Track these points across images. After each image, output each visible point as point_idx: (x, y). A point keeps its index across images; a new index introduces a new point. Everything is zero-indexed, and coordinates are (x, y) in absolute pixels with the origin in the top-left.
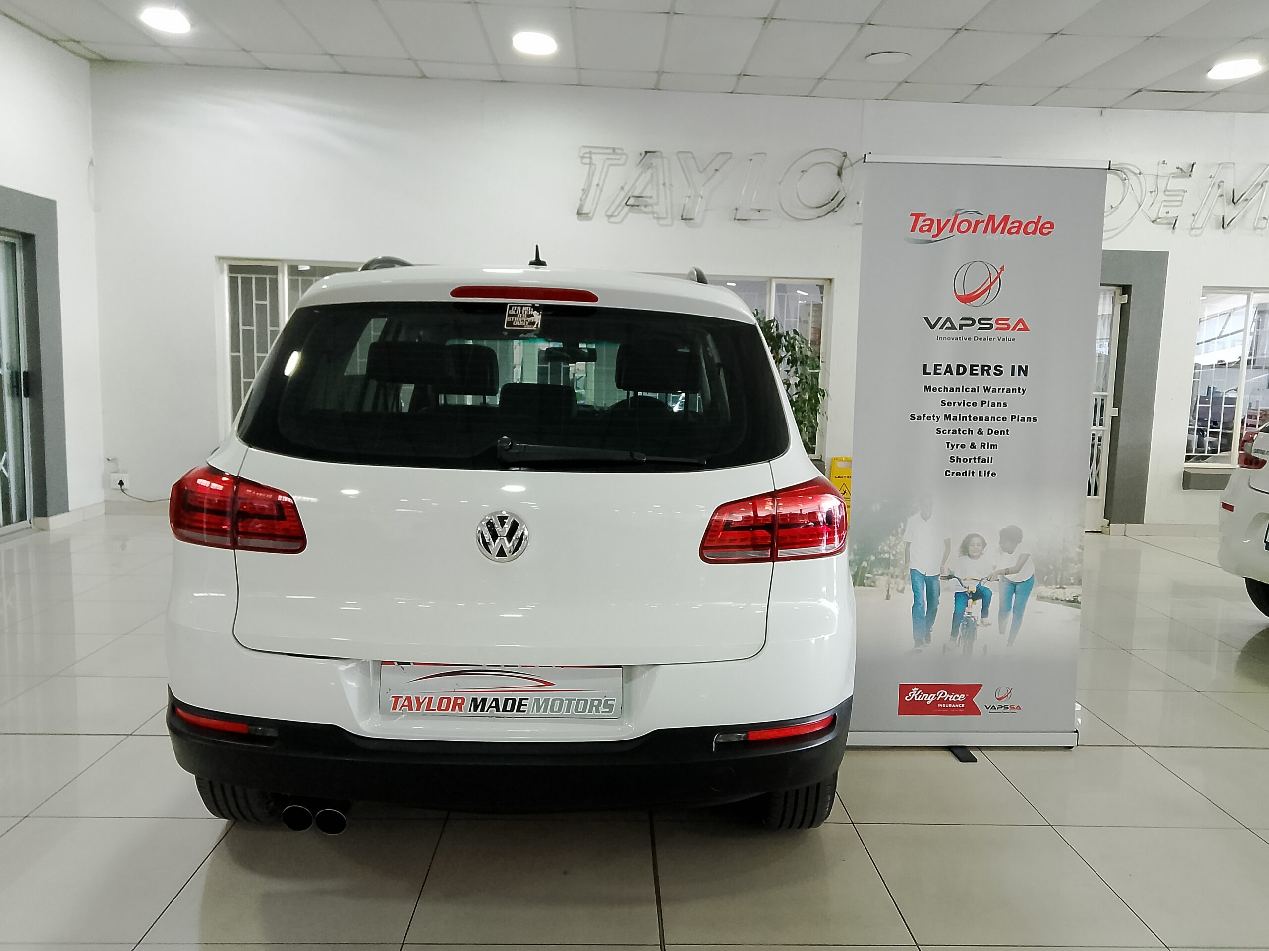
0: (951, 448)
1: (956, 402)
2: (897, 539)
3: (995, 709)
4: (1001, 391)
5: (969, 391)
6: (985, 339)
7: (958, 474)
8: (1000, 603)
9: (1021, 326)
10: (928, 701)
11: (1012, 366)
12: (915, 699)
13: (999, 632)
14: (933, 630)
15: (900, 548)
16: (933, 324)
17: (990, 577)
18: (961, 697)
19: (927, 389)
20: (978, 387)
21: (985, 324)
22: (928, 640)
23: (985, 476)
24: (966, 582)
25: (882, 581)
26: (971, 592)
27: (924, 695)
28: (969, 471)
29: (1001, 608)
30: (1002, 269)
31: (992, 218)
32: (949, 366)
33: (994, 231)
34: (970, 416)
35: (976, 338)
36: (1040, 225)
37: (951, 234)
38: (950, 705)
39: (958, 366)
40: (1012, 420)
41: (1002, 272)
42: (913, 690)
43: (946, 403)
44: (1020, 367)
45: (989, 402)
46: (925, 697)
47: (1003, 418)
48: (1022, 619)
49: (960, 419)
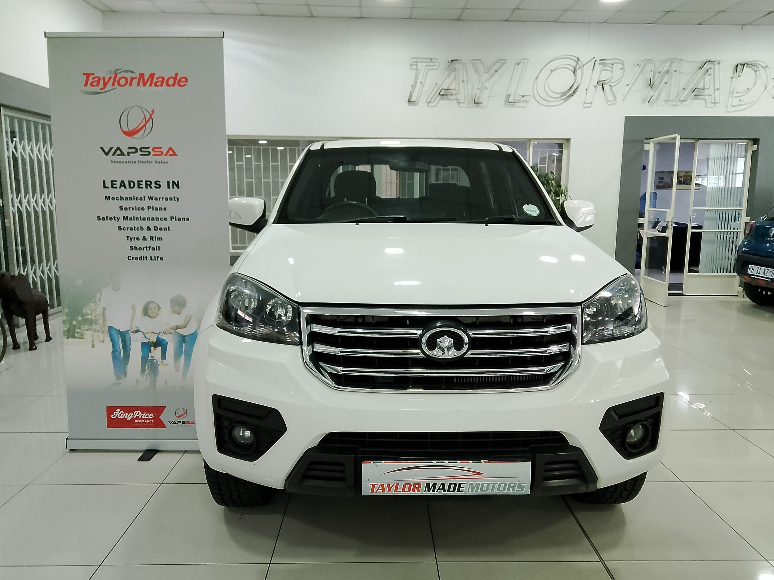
0: (130, 240)
1: (130, 208)
2: (95, 305)
3: (176, 423)
4: (161, 199)
5: (138, 200)
6: (145, 162)
7: (136, 259)
8: (174, 350)
9: (171, 152)
10: (128, 418)
11: (168, 181)
12: (119, 417)
13: (174, 369)
14: (128, 369)
15: (99, 311)
16: (107, 152)
17: (165, 331)
18: (151, 415)
19: (108, 198)
20: (144, 197)
21: (145, 151)
22: (125, 375)
23: (155, 260)
24: (147, 334)
25: (88, 334)
26: (153, 342)
27: (125, 414)
28: (144, 256)
29: (174, 351)
30: (153, 111)
31: (142, 75)
32: (123, 182)
33: (144, 84)
34: (140, 217)
35: (139, 162)
36: (178, 79)
37: (113, 87)
38: (143, 421)
39: (130, 182)
40: (171, 220)
41: (154, 114)
42: (116, 410)
43: (124, 208)
44: (174, 182)
45: (153, 207)
46: (126, 415)
47: (165, 219)
48: (190, 361)
49: (134, 220)
